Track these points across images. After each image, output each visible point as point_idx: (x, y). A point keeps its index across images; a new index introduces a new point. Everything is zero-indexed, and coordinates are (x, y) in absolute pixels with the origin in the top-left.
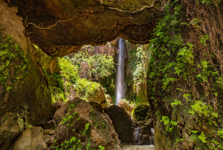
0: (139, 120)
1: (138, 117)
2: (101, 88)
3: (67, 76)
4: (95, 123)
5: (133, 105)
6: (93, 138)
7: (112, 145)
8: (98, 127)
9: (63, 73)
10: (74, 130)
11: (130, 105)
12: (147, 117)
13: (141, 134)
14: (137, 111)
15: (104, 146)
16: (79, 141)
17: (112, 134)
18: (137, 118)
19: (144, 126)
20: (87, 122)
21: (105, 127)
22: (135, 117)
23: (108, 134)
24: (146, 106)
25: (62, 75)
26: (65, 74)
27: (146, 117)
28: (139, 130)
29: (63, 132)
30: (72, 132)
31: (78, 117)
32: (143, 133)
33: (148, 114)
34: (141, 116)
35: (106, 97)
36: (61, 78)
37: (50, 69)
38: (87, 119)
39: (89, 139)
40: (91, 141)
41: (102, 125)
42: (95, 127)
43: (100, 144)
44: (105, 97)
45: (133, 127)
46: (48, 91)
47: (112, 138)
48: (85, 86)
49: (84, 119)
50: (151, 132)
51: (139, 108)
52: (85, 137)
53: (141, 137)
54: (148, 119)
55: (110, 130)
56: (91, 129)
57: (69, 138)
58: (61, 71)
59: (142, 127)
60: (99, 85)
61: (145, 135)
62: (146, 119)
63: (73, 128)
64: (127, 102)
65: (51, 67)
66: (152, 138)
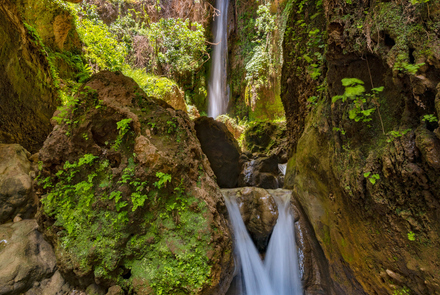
0: (253, 151)
1: (252, 145)
2: (177, 91)
3: (99, 60)
4: (146, 122)
5: (242, 127)
6: (141, 155)
7: (193, 174)
8: (156, 132)
9: (89, 53)
10: (86, 136)
11: (236, 126)
12: (270, 145)
13: (257, 172)
14: (251, 134)
15: (169, 173)
16: (105, 164)
17: (193, 150)
18: (250, 147)
19: (264, 158)
20: (124, 116)
21: (173, 133)
22: (245, 146)
23: (181, 147)
24: (269, 124)
25: (86, 55)
26: (93, 56)
27: (267, 145)
28: (254, 165)
29: (58, 141)
30: (83, 140)
31: (97, 103)
32: (262, 171)
33: (274, 139)
34: (258, 143)
35: (189, 110)
36: (85, 62)
37: (53, 37)
38: (125, 109)
39: (131, 160)
40: (137, 162)
41: (167, 127)
42: (148, 131)
43: (161, 168)
44: (186, 109)
45: (241, 161)
46: (48, 80)
47: (194, 158)
48: (144, 84)
49: (113, 110)
50: (277, 169)
51: (255, 129)
52: (119, 156)
53: (258, 177)
54: (271, 148)
55: (188, 139)
56: (137, 135)
57: (75, 156)
58: (84, 48)
59: (261, 159)
60: (173, 83)
61: (266, 174)
62: (268, 148)
63: (84, 130)
64: (232, 121)
65: (56, 34)
66: (279, 180)
